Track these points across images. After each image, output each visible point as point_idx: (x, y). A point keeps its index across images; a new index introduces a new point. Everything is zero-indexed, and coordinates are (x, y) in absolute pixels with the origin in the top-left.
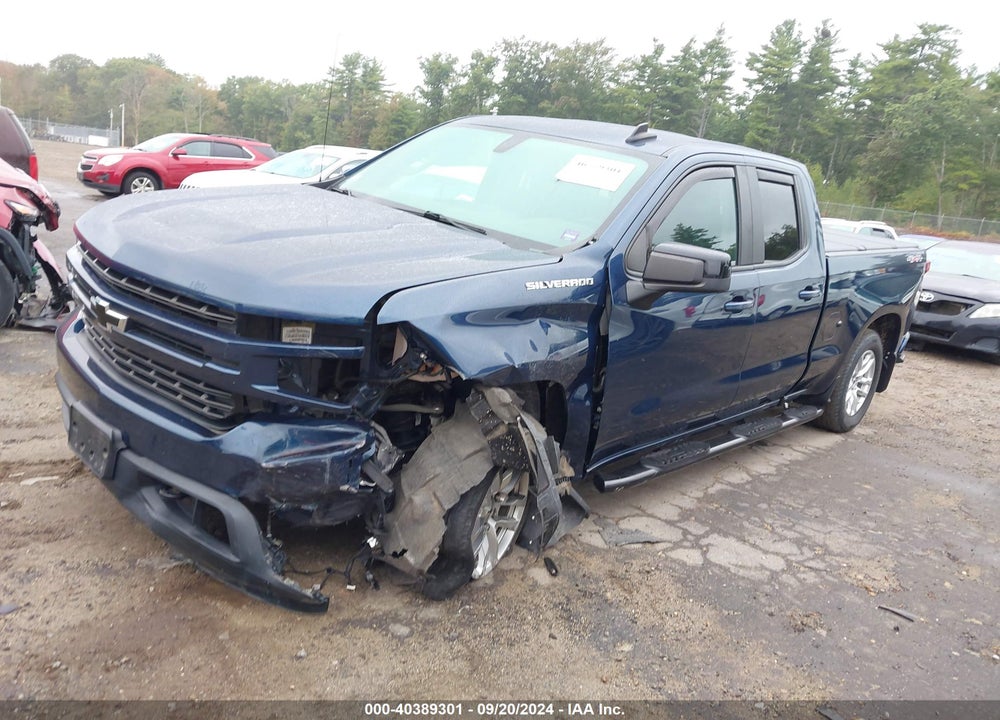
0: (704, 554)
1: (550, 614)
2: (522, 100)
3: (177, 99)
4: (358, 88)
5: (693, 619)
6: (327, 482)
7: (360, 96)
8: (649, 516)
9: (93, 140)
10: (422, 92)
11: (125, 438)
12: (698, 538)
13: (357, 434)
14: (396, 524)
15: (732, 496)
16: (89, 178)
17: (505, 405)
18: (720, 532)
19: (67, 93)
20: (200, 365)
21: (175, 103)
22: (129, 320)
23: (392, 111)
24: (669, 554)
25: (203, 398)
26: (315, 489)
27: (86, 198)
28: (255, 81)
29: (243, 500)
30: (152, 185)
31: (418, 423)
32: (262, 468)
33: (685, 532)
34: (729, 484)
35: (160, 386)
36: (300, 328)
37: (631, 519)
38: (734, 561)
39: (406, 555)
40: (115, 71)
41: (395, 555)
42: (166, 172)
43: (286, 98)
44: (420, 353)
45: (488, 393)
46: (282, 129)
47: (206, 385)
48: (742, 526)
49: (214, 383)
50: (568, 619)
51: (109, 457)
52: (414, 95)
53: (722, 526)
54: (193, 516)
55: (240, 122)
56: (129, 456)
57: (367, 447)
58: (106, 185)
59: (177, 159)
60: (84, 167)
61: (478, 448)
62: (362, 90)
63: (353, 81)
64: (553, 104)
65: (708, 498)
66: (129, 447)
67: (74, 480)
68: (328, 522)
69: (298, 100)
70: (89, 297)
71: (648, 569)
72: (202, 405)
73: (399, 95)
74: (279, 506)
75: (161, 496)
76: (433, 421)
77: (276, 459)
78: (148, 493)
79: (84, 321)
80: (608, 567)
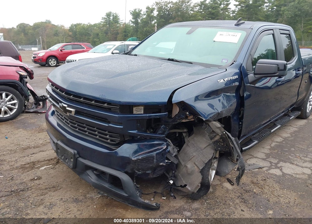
0: (281, 170)
1: (238, 201)
2: (164, 20)
3: (56, 33)
4: (112, 23)
5: (289, 198)
6: (155, 162)
7: (113, 25)
8: (256, 157)
9: (33, 49)
10: (132, 22)
11: (78, 153)
12: (276, 164)
13: (163, 143)
14: (180, 174)
15: (280, 146)
16: (36, 61)
17: (218, 128)
18: (283, 161)
19: (23, 35)
20: (107, 125)
21: (56, 34)
22: (75, 111)
23: (123, 29)
24: (269, 171)
25: (108, 137)
26: (151, 165)
27: (35, 67)
28: (80, 24)
29: (126, 173)
30: (55, 61)
31: (177, 135)
32: (132, 160)
33: (271, 163)
34: (277, 142)
35: (89, 133)
36: (139, 107)
37: (250, 159)
38: (293, 172)
39: (187, 187)
40: (37, 26)
41: (181, 186)
42: (59, 56)
43: (90, 28)
44: (186, 112)
45: (210, 124)
46: (90, 39)
47: (109, 132)
48: (289, 158)
49: (112, 131)
50: (245, 202)
51: (73, 160)
52: (129, 23)
53: (282, 159)
54: (107, 180)
55: (76, 38)
56: (81, 159)
57: (167, 148)
58: (41, 62)
59: (62, 51)
60: (34, 57)
61: (208, 145)
62: (113, 23)
63: (110, 21)
64: (173, 20)
65: (272, 149)
66: (80, 157)
67: (57, 166)
68: (155, 176)
69: (94, 29)
70: (58, 104)
71: (264, 179)
72: (107, 139)
73: (125, 23)
74: (138, 173)
75: (95, 174)
76: (184, 135)
77: (137, 156)
78: (89, 172)
79: (55, 111)
80: (250, 179)
